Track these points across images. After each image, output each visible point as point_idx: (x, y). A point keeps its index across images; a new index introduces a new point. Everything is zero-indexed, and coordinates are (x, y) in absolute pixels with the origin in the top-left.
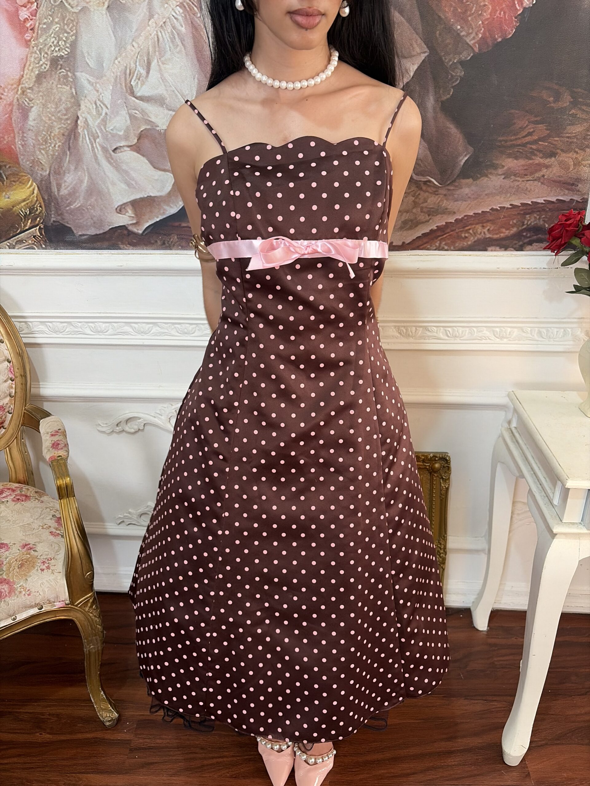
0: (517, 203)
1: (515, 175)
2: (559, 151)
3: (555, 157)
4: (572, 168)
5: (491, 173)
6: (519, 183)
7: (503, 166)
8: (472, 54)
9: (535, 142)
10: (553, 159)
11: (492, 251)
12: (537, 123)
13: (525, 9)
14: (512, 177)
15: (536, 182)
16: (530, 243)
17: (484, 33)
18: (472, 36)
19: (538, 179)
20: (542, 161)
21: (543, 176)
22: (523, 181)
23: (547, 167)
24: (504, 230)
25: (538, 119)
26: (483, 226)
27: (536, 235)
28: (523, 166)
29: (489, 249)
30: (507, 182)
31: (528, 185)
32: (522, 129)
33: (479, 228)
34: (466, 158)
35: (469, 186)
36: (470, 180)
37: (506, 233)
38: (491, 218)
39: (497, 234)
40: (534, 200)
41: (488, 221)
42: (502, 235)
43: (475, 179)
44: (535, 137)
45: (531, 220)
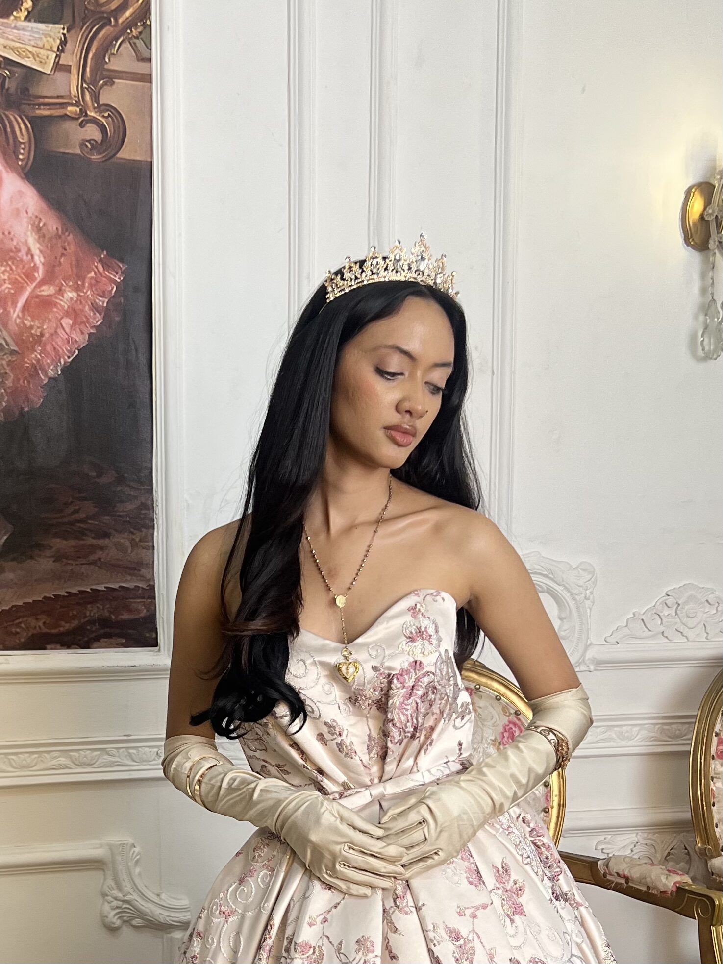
0: (74, 590)
1: (67, 558)
2: (113, 532)
3: (109, 538)
4: (130, 550)
5: (37, 555)
6: (70, 567)
7: (50, 547)
9: (84, 520)
10: (107, 540)
11: (52, 649)
12: (81, 500)
14: (64, 560)
15: (92, 567)
16: (98, 639)
17: (8, 401)
19: (94, 563)
20: (94, 541)
21: (100, 559)
22: (77, 565)
23: (102, 548)
24: (63, 623)
25: (83, 495)
26: (37, 619)
27: (103, 628)
28: (73, 547)
29: (49, 647)
30: (59, 566)
31: (83, 569)
32: (67, 505)
33: (33, 622)
35: (13, 569)
36: (13, 564)
37: (66, 626)
38: (45, 608)
39: (55, 628)
40: (94, 587)
41: (42, 612)
42: (61, 629)
43: (20, 561)
44: (82, 515)
45: (93, 611)
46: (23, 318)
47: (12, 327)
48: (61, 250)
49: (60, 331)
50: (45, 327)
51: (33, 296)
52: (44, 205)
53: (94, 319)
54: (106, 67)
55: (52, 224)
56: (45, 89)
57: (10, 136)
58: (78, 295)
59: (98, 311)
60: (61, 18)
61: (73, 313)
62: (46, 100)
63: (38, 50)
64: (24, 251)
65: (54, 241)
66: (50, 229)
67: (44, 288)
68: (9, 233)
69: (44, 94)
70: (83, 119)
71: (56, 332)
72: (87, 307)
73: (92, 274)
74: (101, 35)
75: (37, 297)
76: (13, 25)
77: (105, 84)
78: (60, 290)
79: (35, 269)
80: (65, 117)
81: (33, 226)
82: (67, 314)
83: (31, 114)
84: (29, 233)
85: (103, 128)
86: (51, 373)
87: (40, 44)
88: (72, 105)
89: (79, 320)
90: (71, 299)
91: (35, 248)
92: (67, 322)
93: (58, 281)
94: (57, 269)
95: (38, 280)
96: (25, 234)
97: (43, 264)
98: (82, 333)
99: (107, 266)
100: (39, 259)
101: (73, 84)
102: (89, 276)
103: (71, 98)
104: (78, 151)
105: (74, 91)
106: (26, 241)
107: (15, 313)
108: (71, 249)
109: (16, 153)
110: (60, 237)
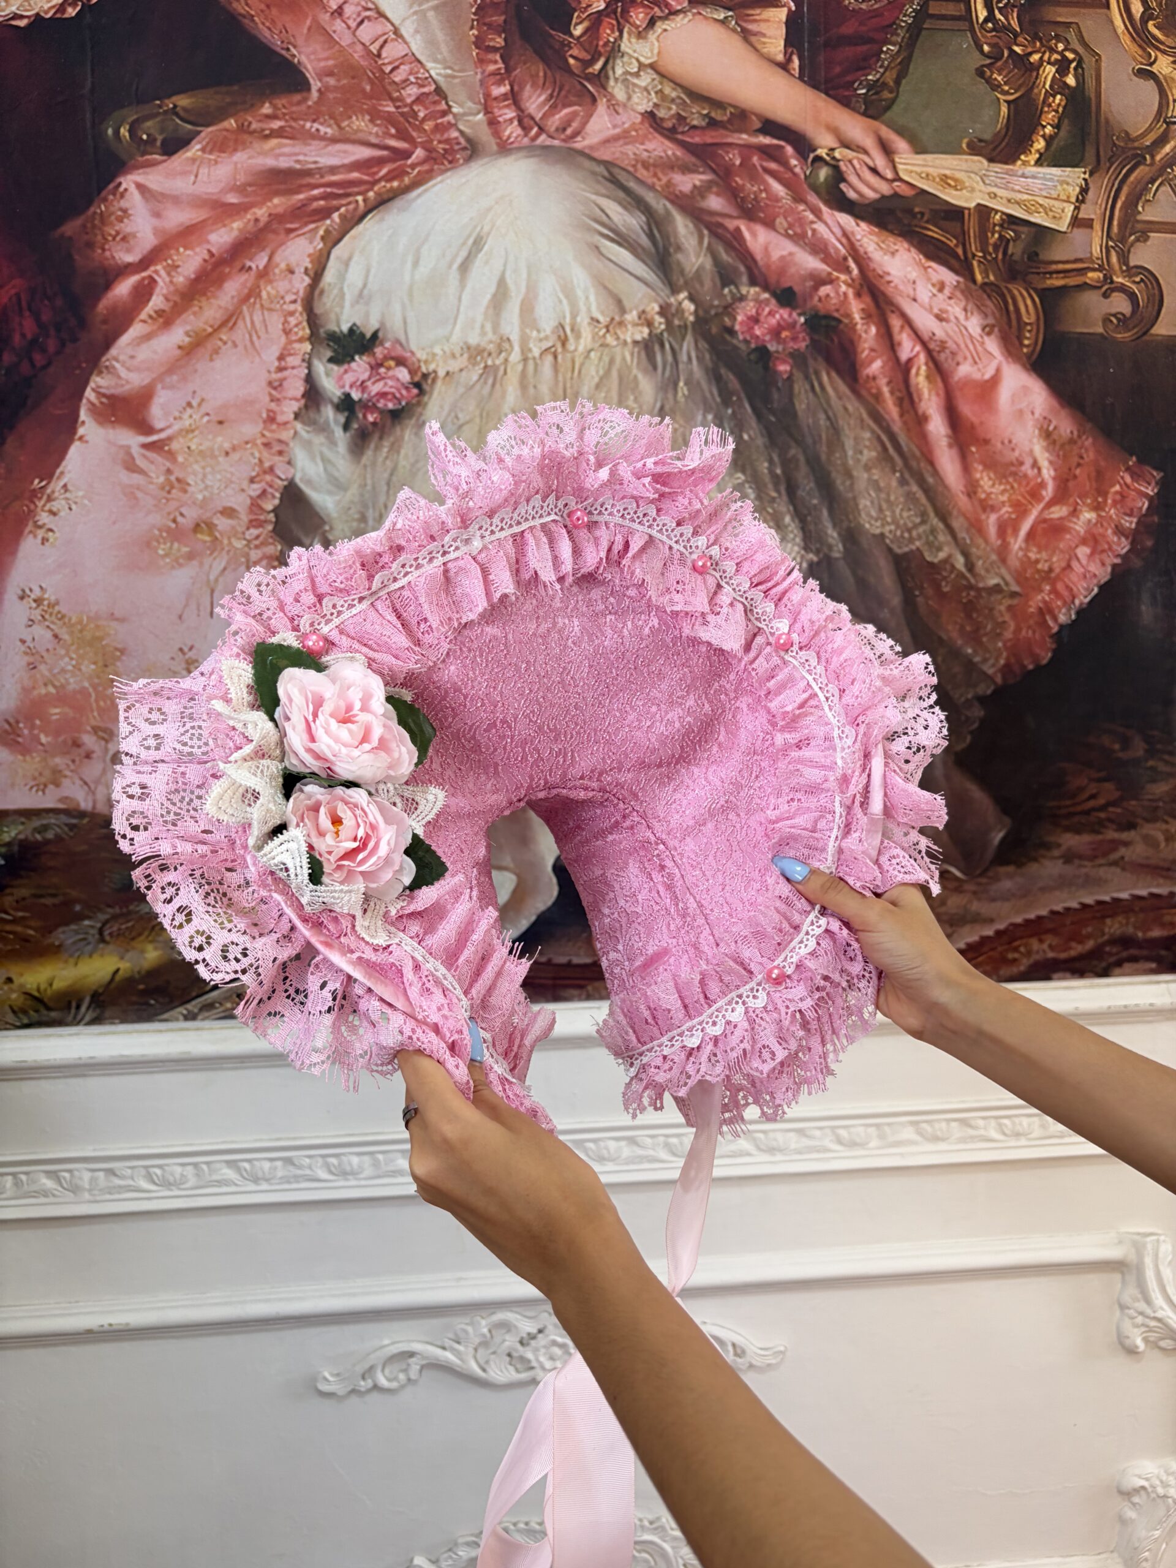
0: (1089, 900)
1: (1081, 857)
2: (1139, 821)
3: (1135, 829)
4: (1163, 845)
5: (1044, 857)
6: (1084, 870)
7: (1059, 846)
8: (992, 688)
9: (1103, 808)
10: (1133, 832)
11: (1059, 979)
12: (1099, 780)
13: (1062, 627)
14: (1076, 861)
15: (1113, 869)
16: (1119, 964)
17: (1007, 659)
18: (992, 661)
19: (1115, 863)
20: (1116, 835)
21: (1122, 858)
22: (1093, 866)
23: (1126, 844)
24: (1073, 944)
25: (1103, 774)
26: (1041, 941)
27: (1127, 949)
28: (1090, 843)
29: (1055, 976)
30: (1069, 870)
31: (1102, 872)
32: (1081, 789)
33: (1035, 944)
34: (1001, 835)
35: (1010, 876)
36: (1011, 869)
37: (1077, 949)
38: (1050, 926)
39: (1065, 951)
40: (1116, 895)
41: (1048, 931)
42: (1073, 953)
43: (1020, 865)
44: (1101, 801)
45: (1114, 927)
46: (1027, 550)
47: (1014, 562)
48: (1076, 460)
49: (1075, 564)
50: (1055, 559)
51: (1040, 521)
52: (1055, 403)
53: (1119, 544)
54: (1139, 217)
55: (1065, 426)
56: (1058, 253)
57: (1013, 316)
58: (1099, 516)
59: (1123, 534)
60: (1082, 159)
61: (1092, 539)
62: (1061, 267)
63: (1052, 202)
64: (1028, 462)
65: (1067, 447)
66: (1062, 431)
67: (1053, 509)
68: (1010, 442)
69: (1057, 258)
70: (1108, 288)
71: (1069, 567)
72: (1110, 531)
73: (1117, 488)
74: (1132, 178)
75: (1045, 521)
76: (1020, 173)
77: (1137, 240)
78: (1075, 510)
79: (1042, 485)
80: (1084, 287)
81: (1041, 429)
82: (1084, 542)
83: (1040, 286)
84: (1035, 440)
85: (1132, 296)
86: (1063, 618)
87: (1054, 194)
88: (1094, 270)
89: (1099, 548)
90: (1089, 521)
91: (1044, 459)
92: (1083, 551)
93: (1071, 500)
94: (1071, 484)
95: (1047, 499)
96: (1030, 441)
97: (1054, 479)
98: (1103, 564)
99: (1136, 476)
100: (1048, 473)
101: (1095, 243)
102: (1113, 490)
103: (1093, 262)
104: (1100, 330)
105: (1096, 251)
106: (1031, 451)
107: (1017, 544)
108: (1090, 456)
109: (1020, 338)
110: (1075, 442)
